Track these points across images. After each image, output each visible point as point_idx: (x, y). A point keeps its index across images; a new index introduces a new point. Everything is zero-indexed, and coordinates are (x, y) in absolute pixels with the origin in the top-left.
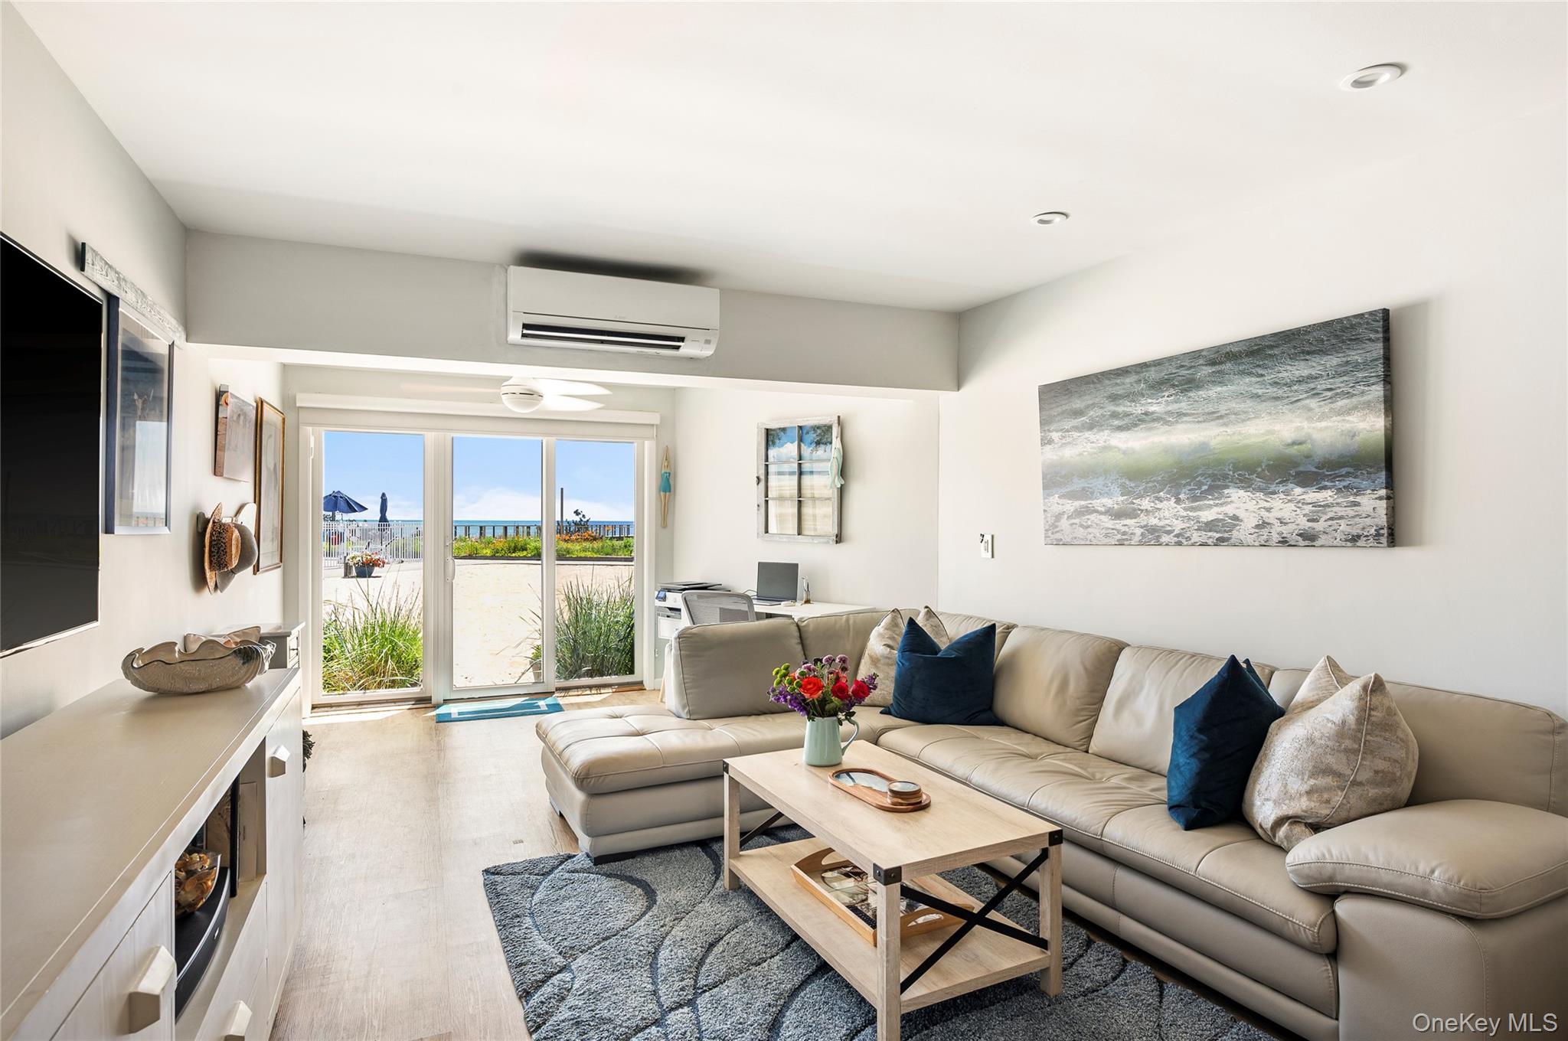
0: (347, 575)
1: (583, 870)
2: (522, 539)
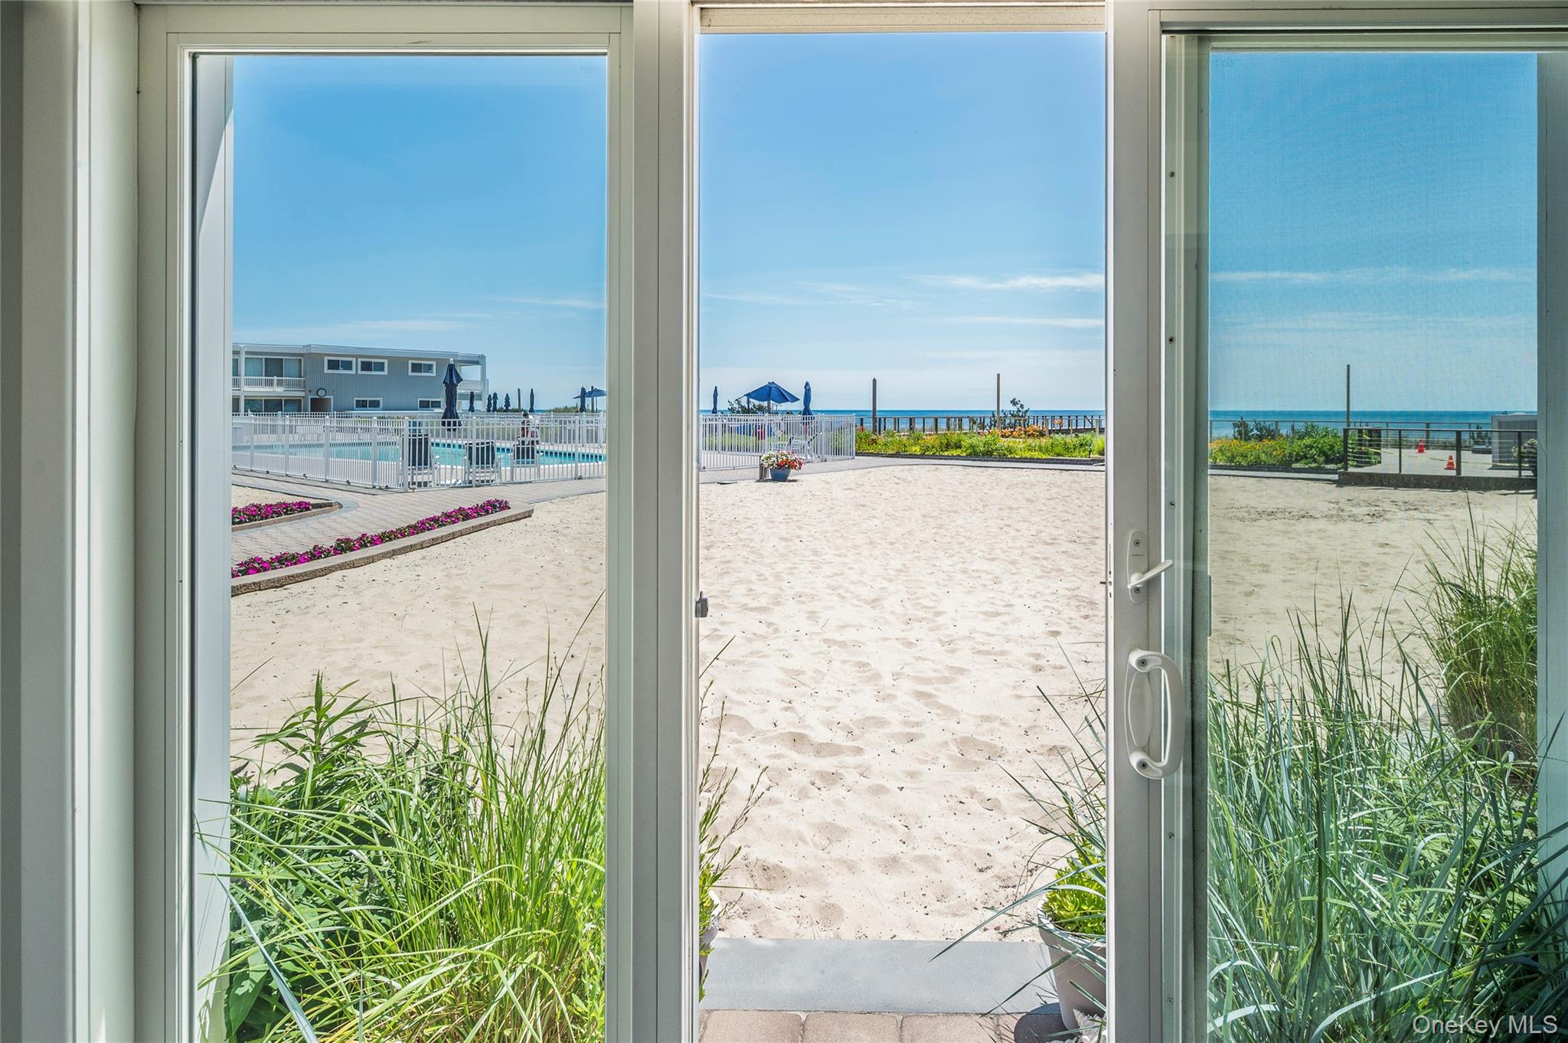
0: (761, 478)
2: (956, 435)
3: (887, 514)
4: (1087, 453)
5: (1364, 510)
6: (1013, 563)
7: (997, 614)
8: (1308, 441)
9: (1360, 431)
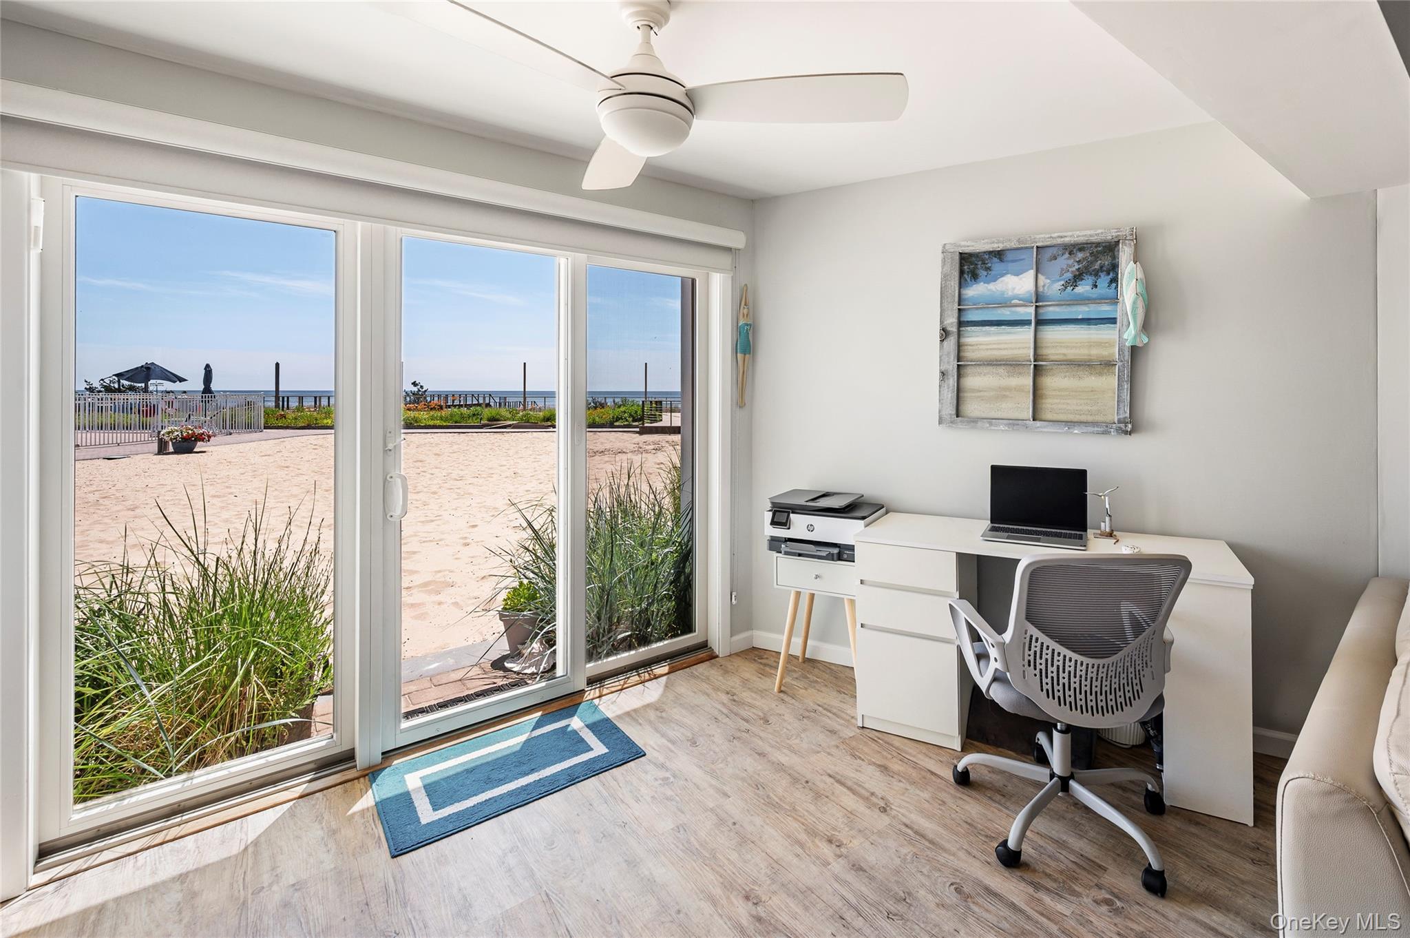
0: (162, 450)
3: (313, 471)
4: (479, 420)
5: (652, 447)
6: (435, 493)
7: (432, 521)
8: (623, 409)
9: (651, 402)
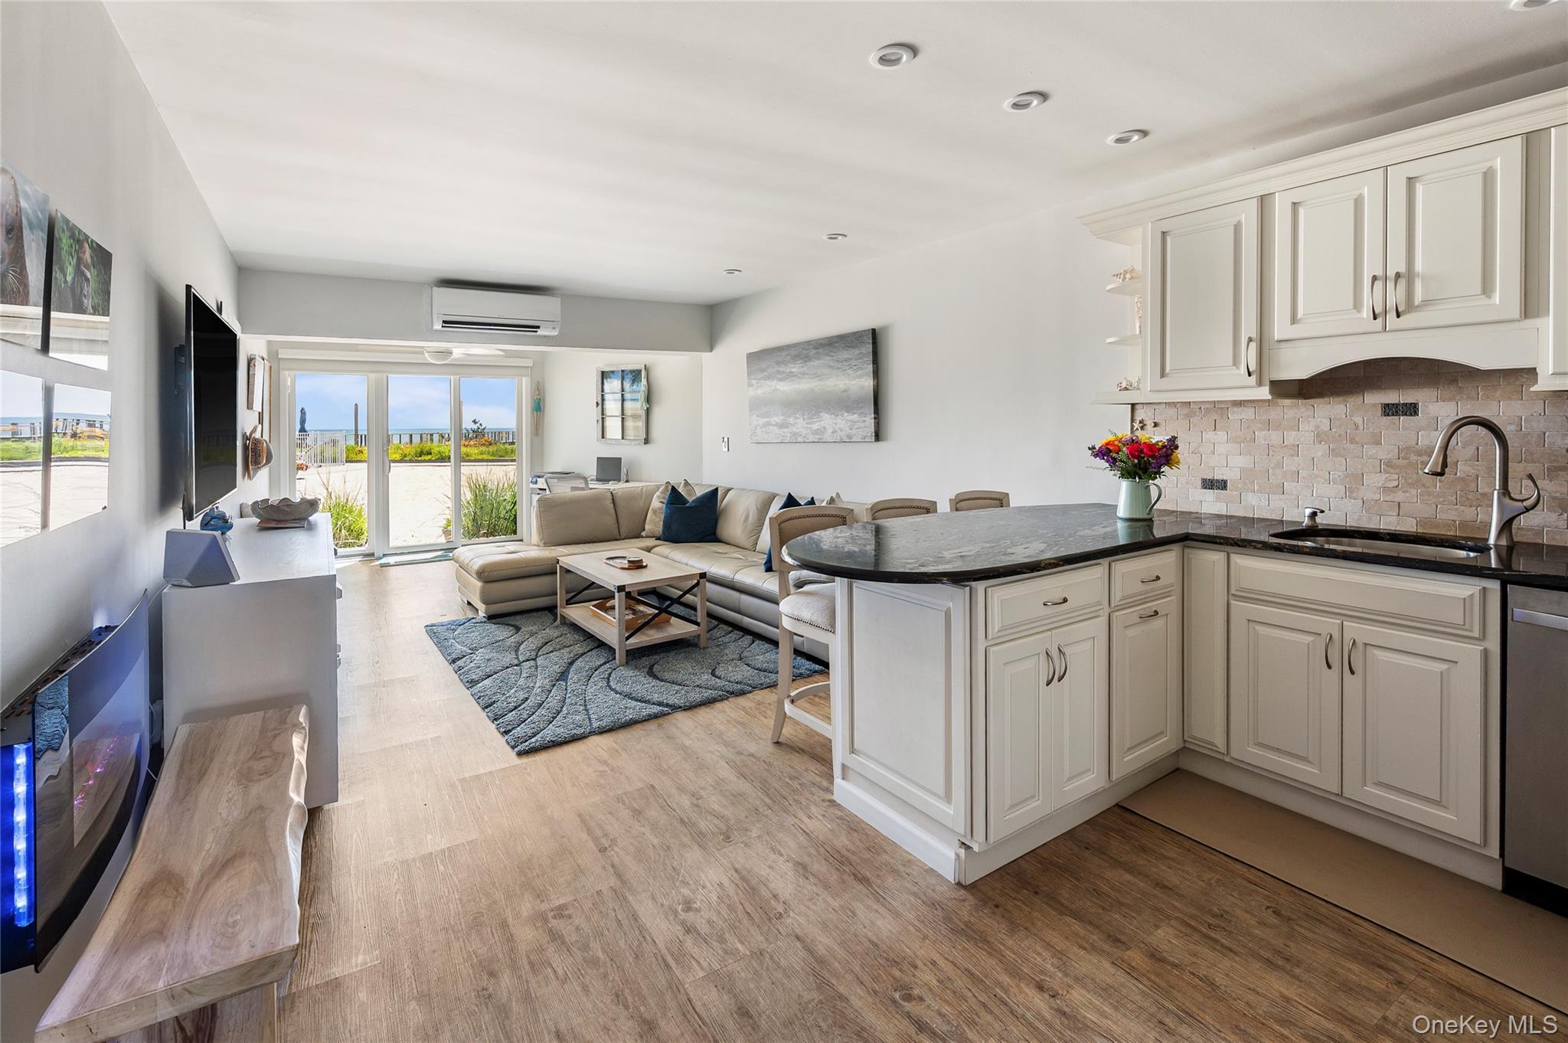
1: (481, 622)
2: (427, 446)
